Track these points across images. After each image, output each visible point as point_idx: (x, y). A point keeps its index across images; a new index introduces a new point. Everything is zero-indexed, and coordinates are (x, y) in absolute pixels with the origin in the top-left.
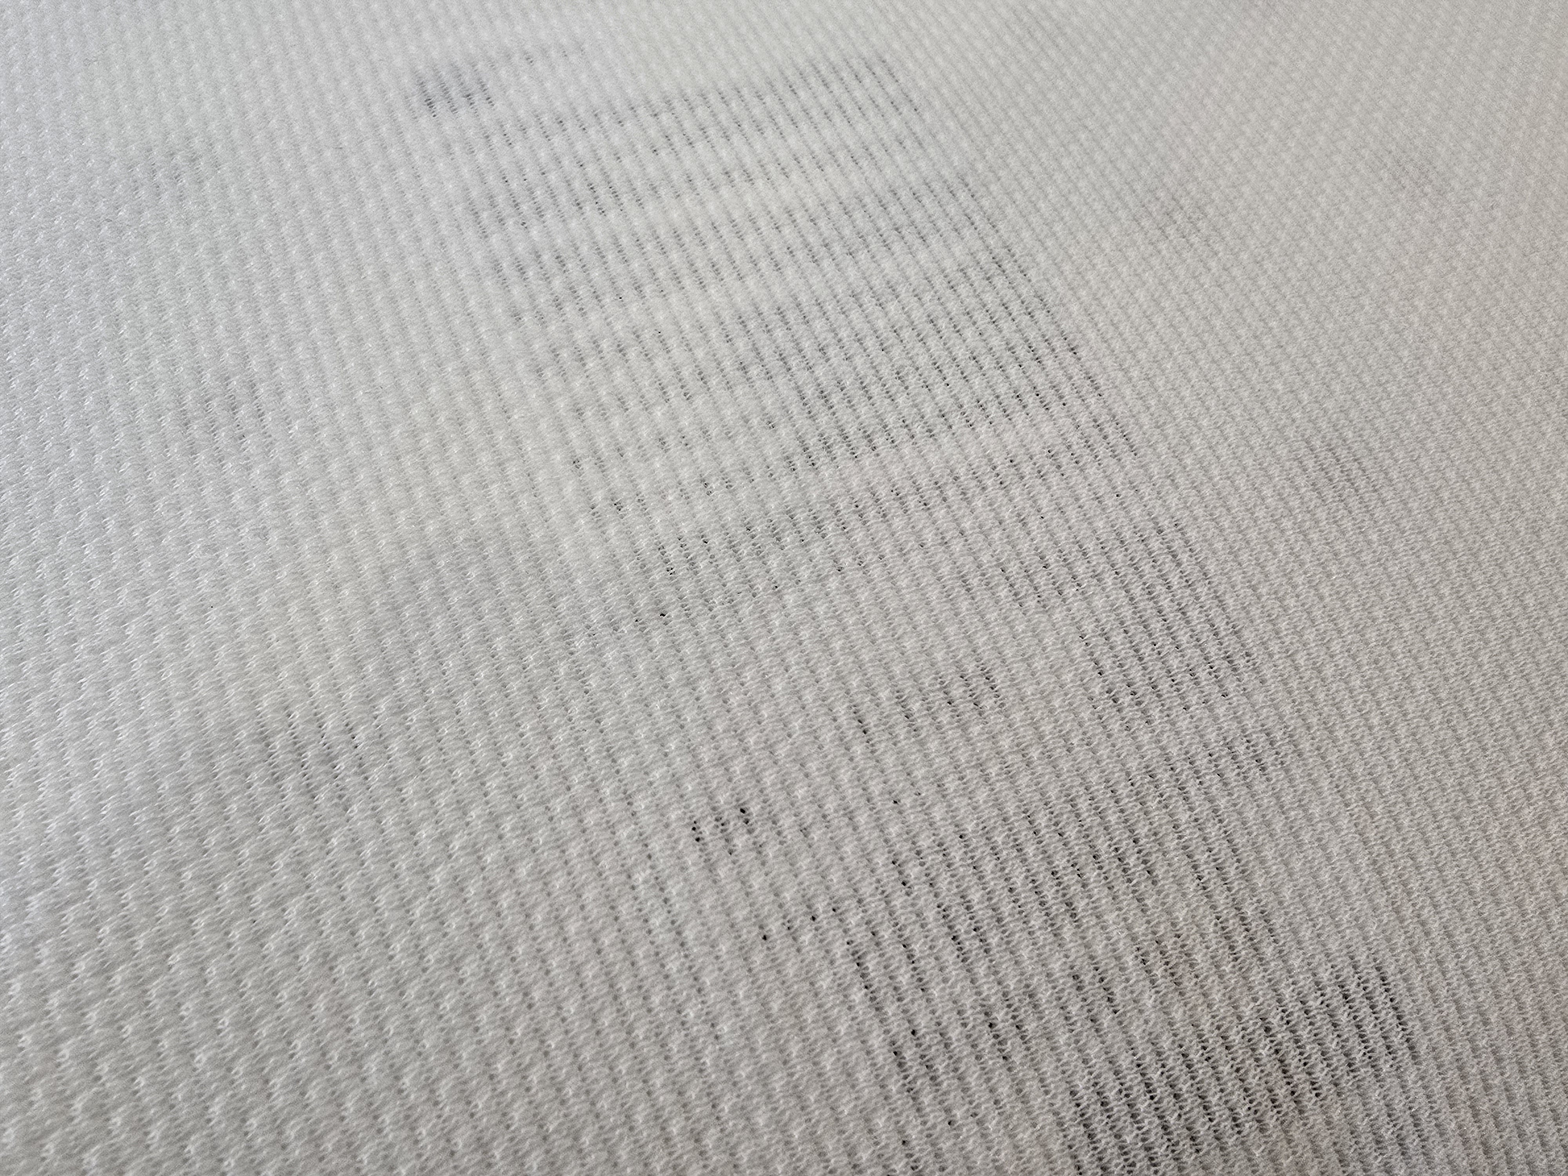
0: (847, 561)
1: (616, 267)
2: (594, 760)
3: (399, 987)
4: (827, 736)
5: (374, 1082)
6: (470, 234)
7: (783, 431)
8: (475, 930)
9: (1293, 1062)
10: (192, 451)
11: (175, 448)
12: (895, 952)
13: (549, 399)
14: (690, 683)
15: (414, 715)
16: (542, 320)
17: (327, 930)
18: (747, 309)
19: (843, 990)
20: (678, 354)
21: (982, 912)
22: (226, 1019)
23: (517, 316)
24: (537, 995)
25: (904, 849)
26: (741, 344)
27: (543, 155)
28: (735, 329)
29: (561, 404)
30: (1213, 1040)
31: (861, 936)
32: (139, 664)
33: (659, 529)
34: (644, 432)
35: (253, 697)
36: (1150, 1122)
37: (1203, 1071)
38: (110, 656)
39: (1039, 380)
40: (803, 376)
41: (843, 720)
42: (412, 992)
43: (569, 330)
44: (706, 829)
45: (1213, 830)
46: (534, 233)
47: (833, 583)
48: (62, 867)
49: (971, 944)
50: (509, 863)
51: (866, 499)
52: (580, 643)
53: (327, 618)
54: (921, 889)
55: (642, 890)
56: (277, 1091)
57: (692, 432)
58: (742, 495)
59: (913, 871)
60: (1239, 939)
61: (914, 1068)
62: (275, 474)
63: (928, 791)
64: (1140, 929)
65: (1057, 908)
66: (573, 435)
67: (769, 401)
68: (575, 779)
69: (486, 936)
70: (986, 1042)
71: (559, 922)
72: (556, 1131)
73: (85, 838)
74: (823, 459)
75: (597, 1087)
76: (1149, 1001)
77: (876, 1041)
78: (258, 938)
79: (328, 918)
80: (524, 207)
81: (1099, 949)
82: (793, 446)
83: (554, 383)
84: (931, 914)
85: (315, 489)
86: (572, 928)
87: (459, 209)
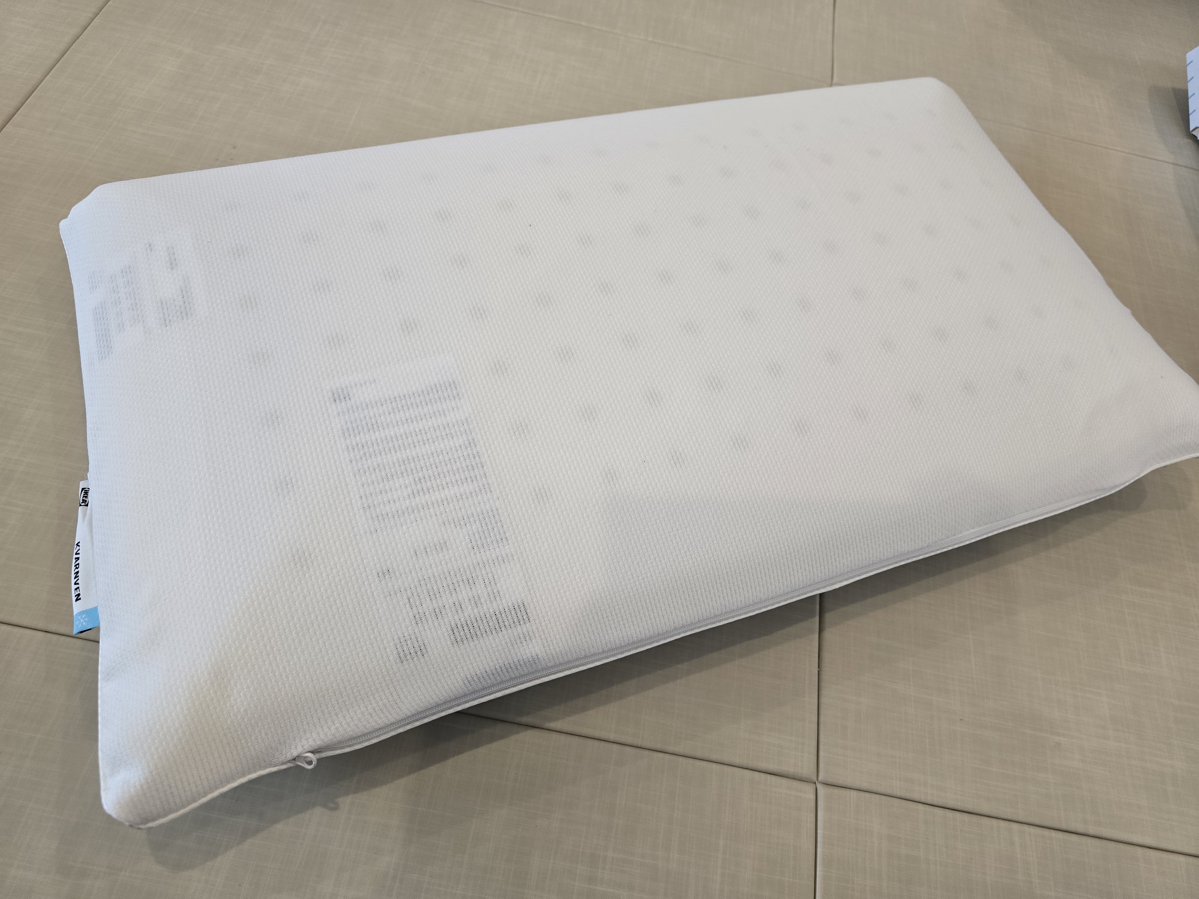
0: (418, 519)
1: (376, 447)
2: (359, 561)
3: (318, 602)
4: (408, 556)
5: (313, 618)
6: (342, 439)
7: (409, 489)
8: (333, 592)
9: (500, 621)
10: (278, 495)
11: (275, 494)
12: (417, 598)
13: (357, 482)
14: (381, 545)
15: (323, 552)
16: (357, 463)
17: (305, 592)
18: (405, 458)
19: (405, 605)
20: (388, 470)
21: (436, 590)
22: (286, 607)
23: (351, 461)
24: (344, 604)
25: (421, 579)
26: (403, 467)
27: (362, 416)
28: (402, 463)
29: (359, 483)
30: (483, 616)
31: (410, 594)
32: (269, 542)
33: (378, 512)
34: (377, 490)
35: (291, 549)
36: (467, 631)
37: (480, 622)
38: (263, 540)
39: (472, 475)
40: (416, 475)
41: (412, 553)
42: (320, 603)
43: (363, 465)
44: (380, 574)
45: (490, 575)
46: (358, 438)
47: (414, 524)
48: (256, 580)
49: (433, 597)
50: (340, 580)
51: (425, 504)
52: (358, 537)
53: (306, 532)
54: (423, 586)
55: (366, 586)
56: (295, 619)
57: (388, 490)
58: (397, 504)
59: (422, 583)
60: (492, 596)
61: (418, 619)
62: (296, 501)
63: (428, 567)
64: (470, 594)
65: (452, 590)
66: (361, 491)
67: (407, 482)
68: (355, 565)
69: (335, 593)
70: (433, 615)
71: (349, 591)
72: (346, 628)
73: (260, 575)
74: (417, 495)
75: (354, 621)
76: (469, 608)
77: (411, 614)
78: (292, 593)
79: (305, 590)
80: (356, 431)
81: (460, 598)
82: (411, 492)
83: (358, 478)
84: (425, 591)
85: (304, 504)
86: (352, 592)
87: (340, 432)
